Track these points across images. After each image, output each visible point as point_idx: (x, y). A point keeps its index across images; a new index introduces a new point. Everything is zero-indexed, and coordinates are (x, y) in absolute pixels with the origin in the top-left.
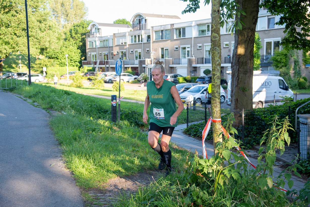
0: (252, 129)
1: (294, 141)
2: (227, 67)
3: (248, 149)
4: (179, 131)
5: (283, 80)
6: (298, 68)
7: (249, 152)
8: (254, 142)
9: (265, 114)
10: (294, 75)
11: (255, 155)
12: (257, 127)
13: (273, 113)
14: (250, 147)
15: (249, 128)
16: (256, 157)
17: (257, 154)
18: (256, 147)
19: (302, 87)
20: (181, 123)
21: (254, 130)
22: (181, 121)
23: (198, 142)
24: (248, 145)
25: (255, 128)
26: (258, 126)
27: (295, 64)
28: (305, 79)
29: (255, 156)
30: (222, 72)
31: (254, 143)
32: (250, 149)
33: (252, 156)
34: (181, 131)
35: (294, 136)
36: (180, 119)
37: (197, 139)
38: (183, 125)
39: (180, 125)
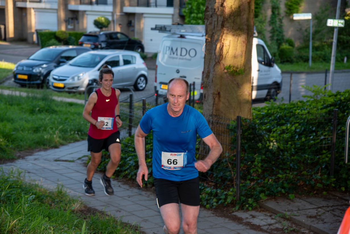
0: (253, 162)
1: (343, 189)
2: (142, 14)
3: (250, 208)
4: (73, 161)
5: (263, 47)
6: (277, 20)
7: (254, 217)
8: (261, 192)
9: (266, 124)
10: (270, 35)
11: (270, 225)
12: (264, 157)
13: (284, 122)
14: (254, 205)
15: (246, 160)
16: (274, 230)
17: (273, 221)
18: (267, 205)
19: (285, 60)
20: (71, 139)
21: (256, 163)
22: (71, 135)
23: (129, 193)
24: (250, 199)
25: (258, 158)
26: (265, 154)
27: (273, 13)
28: (291, 44)
29: (272, 230)
30: (132, 24)
31: (262, 195)
32: (254, 209)
33: (265, 228)
34: (79, 162)
35: (344, 176)
36: (67, 131)
37: (125, 183)
38: (77, 144)
39: (71, 145)
